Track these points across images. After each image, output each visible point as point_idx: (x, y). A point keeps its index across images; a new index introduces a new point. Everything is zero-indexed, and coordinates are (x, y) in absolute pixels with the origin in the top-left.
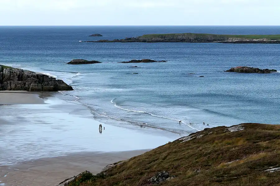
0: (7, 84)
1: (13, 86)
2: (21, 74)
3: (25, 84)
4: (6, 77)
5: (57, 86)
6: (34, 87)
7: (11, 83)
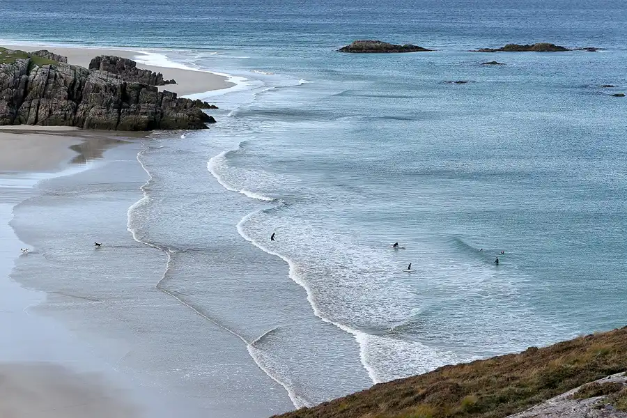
0: (29, 108)
1: (43, 112)
2: (78, 81)
3: (75, 110)
4: (35, 89)
5: (162, 117)
6: (96, 116)
7: (39, 105)
